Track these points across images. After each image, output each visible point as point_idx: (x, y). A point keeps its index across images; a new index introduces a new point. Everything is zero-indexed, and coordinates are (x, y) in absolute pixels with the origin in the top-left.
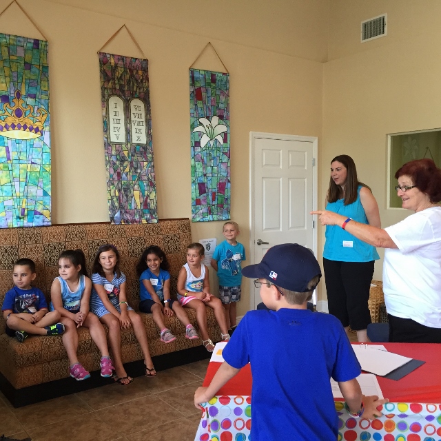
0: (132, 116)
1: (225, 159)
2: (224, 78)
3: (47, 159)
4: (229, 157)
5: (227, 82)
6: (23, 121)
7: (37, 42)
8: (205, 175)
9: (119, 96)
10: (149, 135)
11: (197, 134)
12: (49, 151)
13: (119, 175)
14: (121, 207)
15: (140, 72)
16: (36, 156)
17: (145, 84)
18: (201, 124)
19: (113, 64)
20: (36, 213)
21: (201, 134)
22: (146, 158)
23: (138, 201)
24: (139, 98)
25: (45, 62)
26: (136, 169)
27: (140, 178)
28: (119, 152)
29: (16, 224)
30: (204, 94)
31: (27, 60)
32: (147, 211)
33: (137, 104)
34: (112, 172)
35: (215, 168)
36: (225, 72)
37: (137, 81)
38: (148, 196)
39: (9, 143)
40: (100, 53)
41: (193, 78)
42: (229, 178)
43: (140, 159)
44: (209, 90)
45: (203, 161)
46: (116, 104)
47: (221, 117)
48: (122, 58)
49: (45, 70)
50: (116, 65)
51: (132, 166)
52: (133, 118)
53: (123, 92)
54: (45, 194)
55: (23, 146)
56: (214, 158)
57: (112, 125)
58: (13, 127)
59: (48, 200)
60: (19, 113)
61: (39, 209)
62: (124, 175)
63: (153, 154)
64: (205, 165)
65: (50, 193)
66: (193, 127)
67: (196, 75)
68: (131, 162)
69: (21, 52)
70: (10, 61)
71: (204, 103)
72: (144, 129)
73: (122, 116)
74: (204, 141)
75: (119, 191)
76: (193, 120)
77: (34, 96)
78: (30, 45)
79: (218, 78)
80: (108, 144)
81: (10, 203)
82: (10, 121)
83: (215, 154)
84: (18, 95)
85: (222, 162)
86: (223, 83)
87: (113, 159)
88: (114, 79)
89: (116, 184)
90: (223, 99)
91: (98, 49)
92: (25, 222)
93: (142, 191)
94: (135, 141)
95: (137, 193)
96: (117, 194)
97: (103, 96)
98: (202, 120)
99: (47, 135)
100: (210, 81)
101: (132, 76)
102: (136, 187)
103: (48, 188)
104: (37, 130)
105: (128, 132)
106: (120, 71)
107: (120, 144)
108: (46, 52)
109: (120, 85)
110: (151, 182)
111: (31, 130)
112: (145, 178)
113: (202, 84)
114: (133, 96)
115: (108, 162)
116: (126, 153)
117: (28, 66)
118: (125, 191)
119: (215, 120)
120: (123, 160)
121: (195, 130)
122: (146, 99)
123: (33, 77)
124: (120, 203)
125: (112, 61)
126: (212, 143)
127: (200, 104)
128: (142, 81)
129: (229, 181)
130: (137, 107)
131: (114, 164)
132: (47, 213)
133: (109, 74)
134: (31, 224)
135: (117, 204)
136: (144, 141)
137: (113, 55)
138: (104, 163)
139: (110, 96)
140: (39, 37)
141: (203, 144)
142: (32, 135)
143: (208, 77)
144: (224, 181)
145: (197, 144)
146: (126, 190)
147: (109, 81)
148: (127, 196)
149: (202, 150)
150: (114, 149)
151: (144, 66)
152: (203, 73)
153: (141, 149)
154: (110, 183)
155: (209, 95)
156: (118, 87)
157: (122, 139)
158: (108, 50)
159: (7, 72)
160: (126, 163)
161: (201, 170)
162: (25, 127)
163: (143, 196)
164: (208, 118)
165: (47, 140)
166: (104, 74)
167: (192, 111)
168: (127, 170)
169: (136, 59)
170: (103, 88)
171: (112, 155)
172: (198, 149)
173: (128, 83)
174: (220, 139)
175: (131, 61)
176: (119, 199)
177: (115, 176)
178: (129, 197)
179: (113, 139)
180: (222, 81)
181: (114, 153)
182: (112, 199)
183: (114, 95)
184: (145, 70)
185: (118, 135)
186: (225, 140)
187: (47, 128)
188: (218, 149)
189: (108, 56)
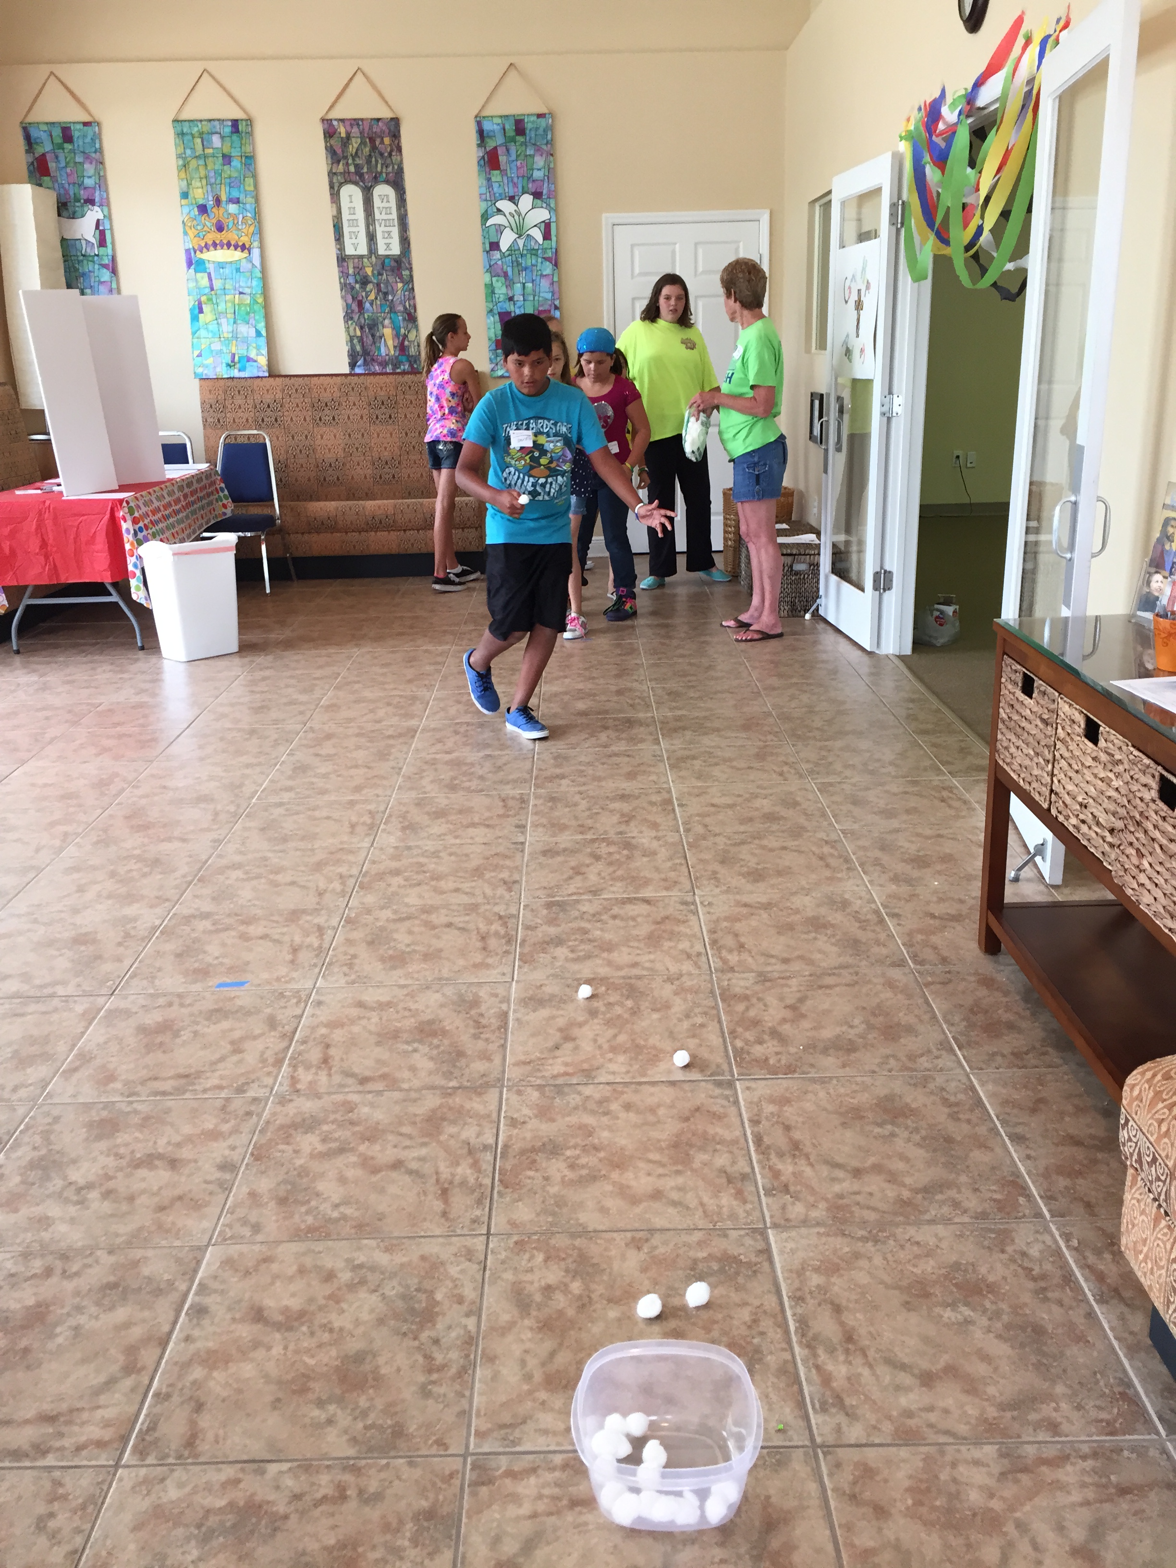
0: (376, 211)
1: (548, 268)
2: (542, 122)
3: (256, 284)
4: (556, 265)
5: (550, 128)
6: (224, 236)
7: (235, 123)
8: (511, 299)
9: (356, 183)
10: (405, 241)
11: (493, 229)
12: (259, 275)
13: (360, 304)
14: (366, 353)
15: (387, 140)
16: (243, 283)
17: (395, 158)
18: (499, 210)
19: (343, 135)
20: (249, 359)
21: (500, 229)
22: (401, 277)
23: (390, 343)
24: (387, 182)
25: (248, 149)
26: (386, 294)
27: (392, 310)
28: (359, 269)
29: (225, 373)
30: (502, 159)
31: (226, 150)
32: (403, 359)
33: (383, 193)
34: (350, 301)
35: (529, 285)
36: (543, 110)
37: (381, 154)
38: (405, 337)
39: (211, 268)
40: (323, 120)
41: (482, 135)
42: (557, 303)
43: (391, 279)
44: (513, 149)
45: (506, 275)
46: (352, 195)
47: (537, 195)
48: (356, 122)
49: (249, 160)
50: (348, 137)
51: (379, 290)
52: (377, 216)
53: (361, 176)
54: (258, 334)
55: (227, 271)
56: (526, 269)
57: (346, 230)
58: (215, 245)
59: (262, 341)
60: (220, 228)
61: (253, 354)
62: (367, 305)
63: (411, 270)
64: (509, 284)
65: (264, 333)
66: (485, 217)
67: (487, 126)
68: (378, 285)
69: (216, 141)
70: (205, 157)
71: (504, 173)
72: (395, 232)
73: (360, 214)
74: (507, 240)
75: (362, 328)
76: (484, 205)
77: (237, 201)
78: (228, 130)
79: (529, 126)
80: (342, 259)
81: (216, 346)
82: (209, 239)
83: (528, 261)
84: (218, 201)
85: (542, 276)
86: (541, 131)
87: (351, 280)
88: (346, 158)
89: (356, 317)
90: (539, 161)
91: (321, 114)
92: (236, 373)
93: (396, 329)
94: (382, 251)
95: (388, 332)
96: (358, 333)
97: (332, 187)
98: (501, 204)
99: (256, 252)
100: (513, 133)
101: (374, 148)
102: (387, 322)
103: (261, 326)
104: (243, 248)
105: (371, 238)
106: (355, 144)
107: (361, 257)
108: (250, 134)
109: (356, 166)
110: (409, 314)
111: (236, 248)
112: (401, 308)
113: (500, 140)
114: (376, 180)
115: (344, 286)
116: (369, 271)
117: (227, 159)
118: (370, 329)
119: (526, 201)
120: (365, 282)
121: (488, 224)
122: (398, 184)
123: (235, 174)
124: (363, 346)
125: (342, 131)
126: (521, 242)
127: (496, 175)
128: (390, 155)
129: (556, 308)
130: (384, 198)
131: (353, 288)
132: (263, 361)
133: (339, 151)
134: (242, 375)
135: (358, 348)
136: (396, 250)
137: (342, 120)
138: (337, 287)
139: (341, 185)
140: (238, 114)
141: (504, 246)
142: (237, 255)
143: (510, 127)
144: (546, 307)
145: (495, 246)
146: (372, 327)
147: (338, 162)
148: (373, 336)
149: (503, 256)
150: (351, 266)
151: (394, 126)
152: (499, 121)
153: (393, 264)
154: (348, 317)
155: (514, 157)
156: (352, 169)
157: (363, 250)
158: (335, 114)
159: (203, 172)
160: (370, 287)
161: (504, 290)
162: (229, 245)
163: (397, 335)
164: (512, 199)
165: (257, 261)
166: (331, 152)
167: (484, 190)
168: (372, 297)
169: (378, 120)
170: (331, 174)
171: (348, 275)
172: (496, 255)
173: (369, 162)
174: (537, 235)
175: (371, 127)
176: (361, 340)
177: (355, 307)
178: (377, 338)
179: (349, 251)
180: (537, 129)
181: (351, 271)
182: (351, 339)
183: (347, 182)
184: (396, 135)
185: (356, 245)
186: (547, 236)
187: (256, 244)
188: (533, 252)
189: (335, 123)
